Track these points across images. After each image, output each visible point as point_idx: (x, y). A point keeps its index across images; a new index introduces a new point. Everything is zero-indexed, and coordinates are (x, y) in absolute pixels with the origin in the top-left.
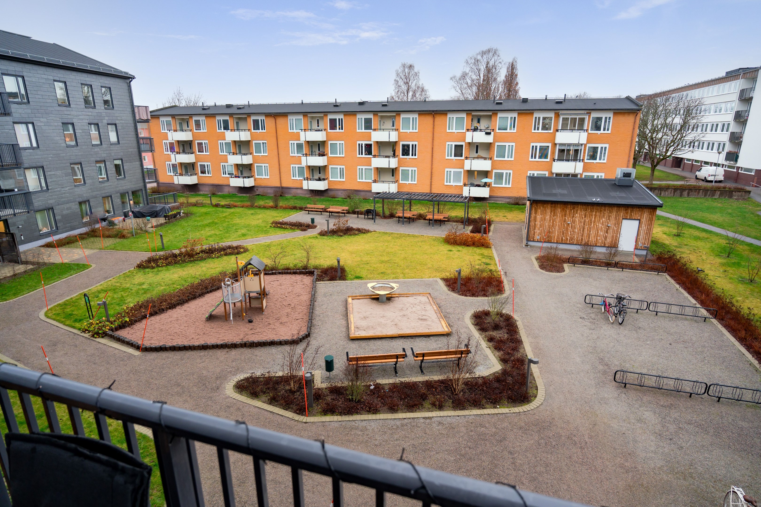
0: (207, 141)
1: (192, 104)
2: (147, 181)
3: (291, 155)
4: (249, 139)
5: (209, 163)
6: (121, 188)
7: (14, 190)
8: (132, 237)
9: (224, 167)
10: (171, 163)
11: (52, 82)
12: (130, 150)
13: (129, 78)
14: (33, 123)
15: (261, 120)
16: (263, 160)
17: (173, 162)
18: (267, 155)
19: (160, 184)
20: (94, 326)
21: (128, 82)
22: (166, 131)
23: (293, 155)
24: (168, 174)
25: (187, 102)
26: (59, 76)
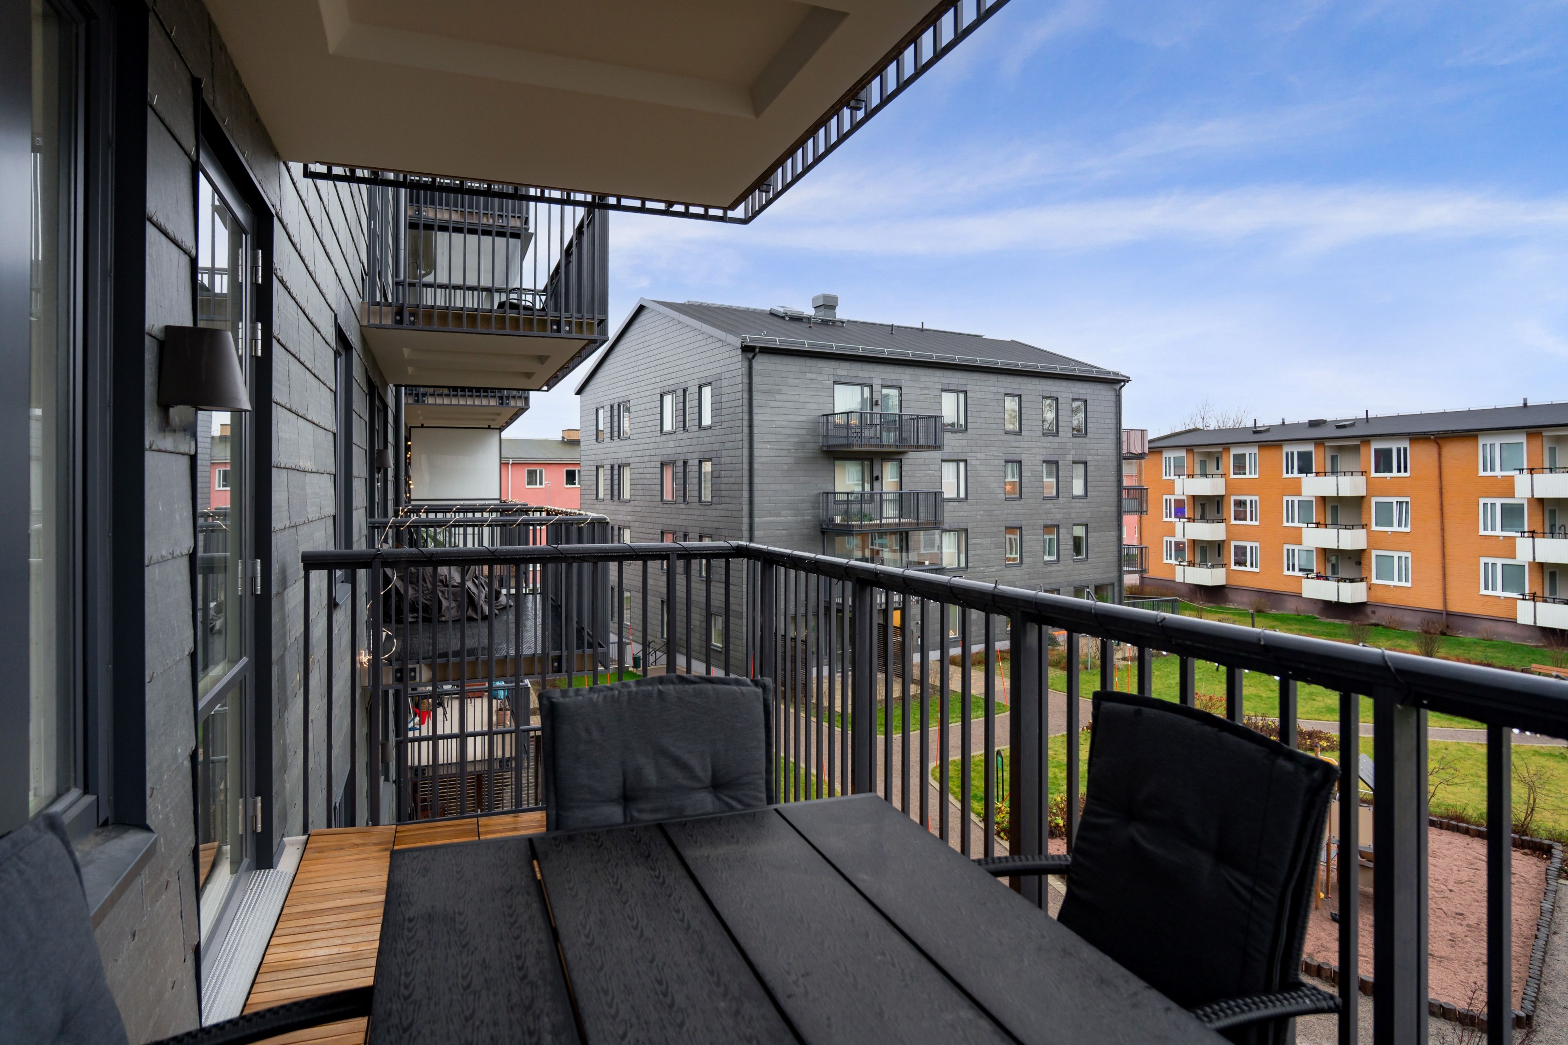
0: (1257, 498)
1: (1230, 425)
2: (1125, 569)
3: (1482, 532)
4: (1363, 493)
5: (1254, 544)
6: (1077, 578)
7: (924, 563)
8: (1085, 671)
9: (1291, 554)
10: (1173, 540)
11: (1001, 397)
12: (1104, 509)
13: (1120, 381)
14: (966, 461)
15: (1399, 450)
16: (1398, 541)
17: (1179, 537)
18: (1408, 530)
19: (1146, 581)
20: (1002, 816)
21: (1118, 388)
22: (1172, 477)
23: (1489, 533)
24: (1165, 561)
25: (1221, 421)
26: (1014, 386)
